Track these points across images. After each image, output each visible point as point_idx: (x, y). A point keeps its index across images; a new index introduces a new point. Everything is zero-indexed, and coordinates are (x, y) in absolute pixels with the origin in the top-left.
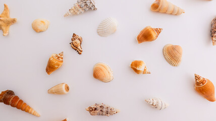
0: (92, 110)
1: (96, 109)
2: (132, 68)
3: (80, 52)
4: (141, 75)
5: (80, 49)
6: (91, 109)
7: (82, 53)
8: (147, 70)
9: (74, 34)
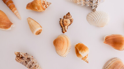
0: (19, 57)
1: (22, 58)
2: (75, 47)
3: (64, 31)
4: (79, 59)
5: (66, 29)
6: (18, 55)
7: (65, 32)
8: (87, 59)
9: (69, 13)
